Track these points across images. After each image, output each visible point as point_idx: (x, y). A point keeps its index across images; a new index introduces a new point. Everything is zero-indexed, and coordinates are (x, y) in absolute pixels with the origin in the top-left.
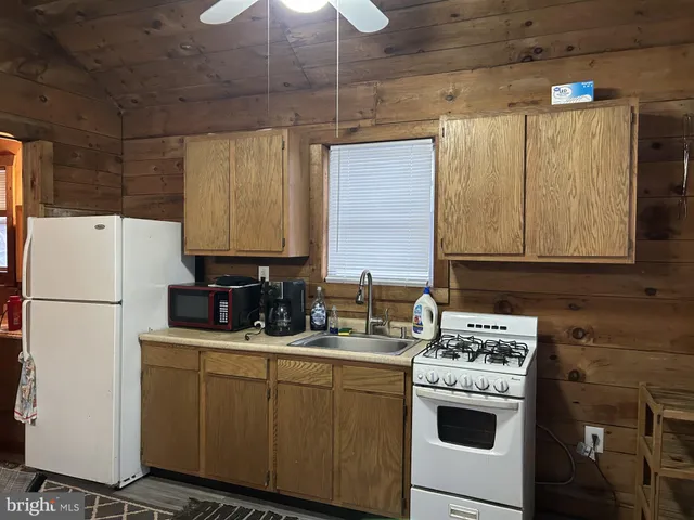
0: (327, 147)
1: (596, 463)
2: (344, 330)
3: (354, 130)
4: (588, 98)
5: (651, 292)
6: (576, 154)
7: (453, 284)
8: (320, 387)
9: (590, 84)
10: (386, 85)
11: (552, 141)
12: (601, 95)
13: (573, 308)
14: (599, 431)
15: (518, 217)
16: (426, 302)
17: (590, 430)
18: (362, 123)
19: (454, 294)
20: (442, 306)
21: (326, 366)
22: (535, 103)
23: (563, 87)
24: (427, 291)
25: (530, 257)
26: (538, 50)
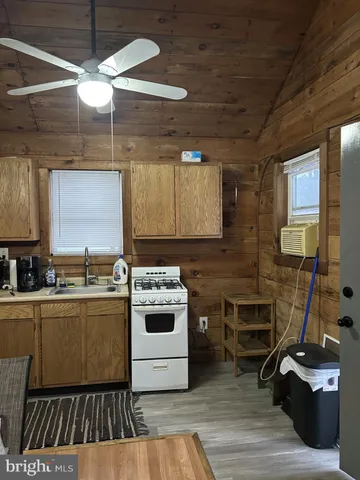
0: (50, 170)
1: (205, 335)
2: (69, 285)
3: (71, 162)
4: (199, 160)
5: (224, 251)
6: (197, 186)
7: (134, 253)
8: (71, 317)
9: (199, 153)
10: (89, 137)
11: (187, 179)
12: (205, 159)
13: (192, 260)
14: (205, 319)
15: (172, 216)
16: (121, 263)
17: (202, 319)
18: (75, 158)
19: (135, 257)
20: (130, 265)
21: (75, 304)
22: (172, 158)
23: (188, 153)
24: (121, 257)
25: (178, 237)
26: (174, 132)
